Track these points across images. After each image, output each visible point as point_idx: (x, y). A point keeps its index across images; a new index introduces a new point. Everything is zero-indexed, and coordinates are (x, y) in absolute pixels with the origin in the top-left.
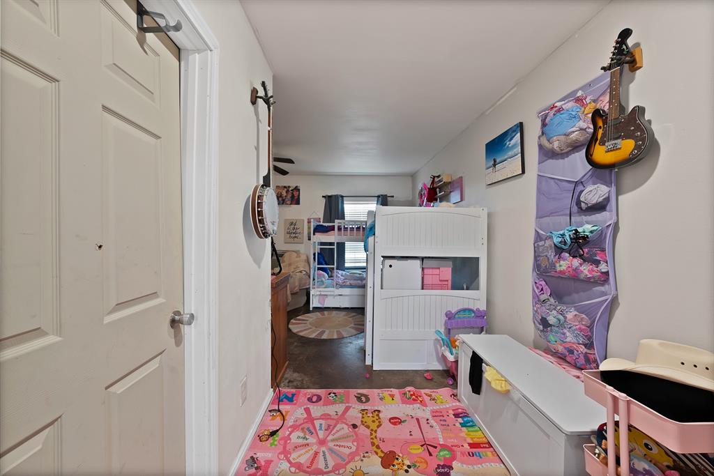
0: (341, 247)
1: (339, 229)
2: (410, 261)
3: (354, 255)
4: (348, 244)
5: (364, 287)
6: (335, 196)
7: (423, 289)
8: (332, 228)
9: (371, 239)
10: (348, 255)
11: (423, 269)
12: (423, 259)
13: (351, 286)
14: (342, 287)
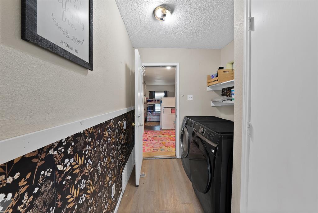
0: (154, 105)
1: (154, 101)
2: (169, 108)
3: (158, 108)
4: (156, 105)
5: (160, 116)
6: (153, 91)
7: (171, 113)
8: (152, 101)
9: (161, 104)
10: (156, 108)
11: (171, 110)
12: (171, 107)
13: (157, 116)
14: (155, 116)
